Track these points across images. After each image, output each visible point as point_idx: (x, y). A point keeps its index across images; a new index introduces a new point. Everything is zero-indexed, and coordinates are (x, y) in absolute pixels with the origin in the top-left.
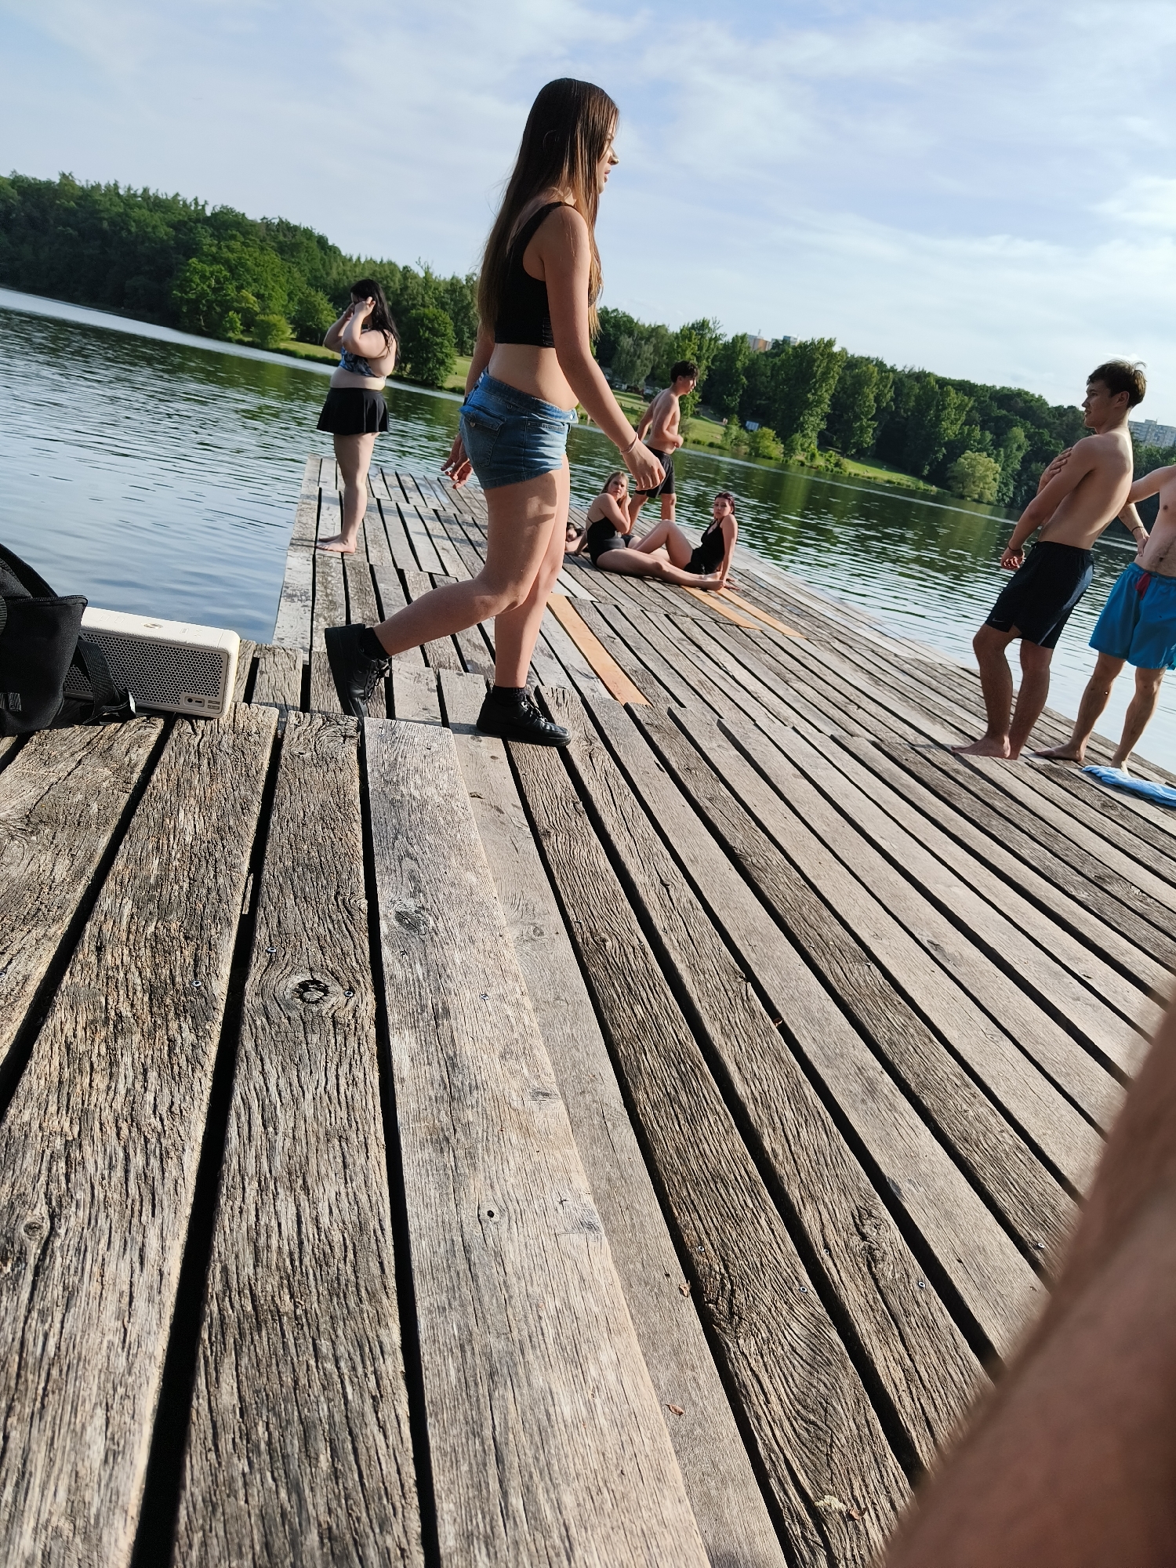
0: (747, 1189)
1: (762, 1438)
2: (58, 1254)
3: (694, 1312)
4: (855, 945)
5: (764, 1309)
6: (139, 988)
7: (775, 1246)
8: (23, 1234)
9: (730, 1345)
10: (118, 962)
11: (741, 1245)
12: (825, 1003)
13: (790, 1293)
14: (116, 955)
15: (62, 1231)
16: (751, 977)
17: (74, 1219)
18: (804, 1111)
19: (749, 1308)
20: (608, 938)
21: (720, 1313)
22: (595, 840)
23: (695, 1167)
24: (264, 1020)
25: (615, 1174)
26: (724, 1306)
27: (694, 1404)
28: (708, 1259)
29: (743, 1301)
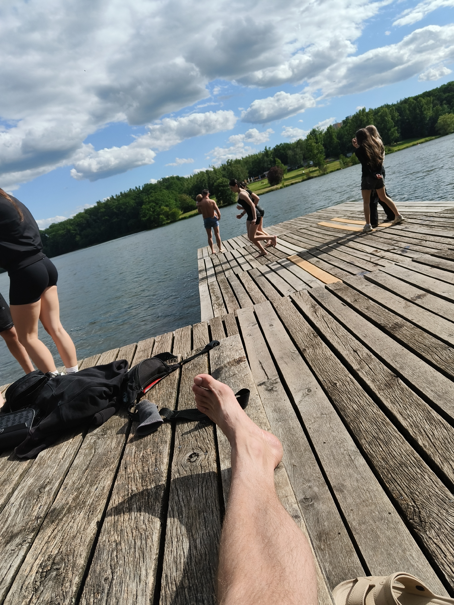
0: (416, 465)
1: (447, 573)
2: (114, 586)
3: (404, 526)
4: (441, 343)
5: (435, 515)
6: (138, 478)
7: (434, 486)
8: (103, 582)
9: (423, 536)
10: (132, 471)
11: (419, 490)
12: (434, 373)
13: (445, 504)
14: (131, 468)
15: (115, 578)
16: (399, 375)
17: (119, 571)
18: (434, 423)
19: (428, 517)
20: (337, 382)
21: (416, 523)
22: (324, 344)
23: (392, 463)
24: (178, 474)
25: (359, 477)
26: (417, 519)
27: (413, 566)
28: (406, 502)
29: (425, 514)
